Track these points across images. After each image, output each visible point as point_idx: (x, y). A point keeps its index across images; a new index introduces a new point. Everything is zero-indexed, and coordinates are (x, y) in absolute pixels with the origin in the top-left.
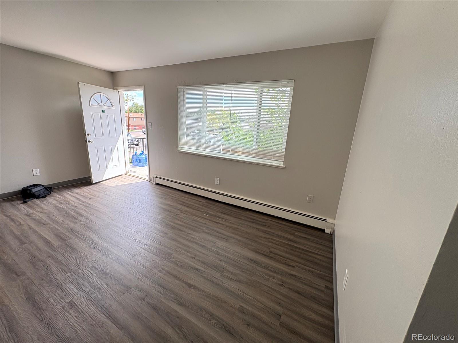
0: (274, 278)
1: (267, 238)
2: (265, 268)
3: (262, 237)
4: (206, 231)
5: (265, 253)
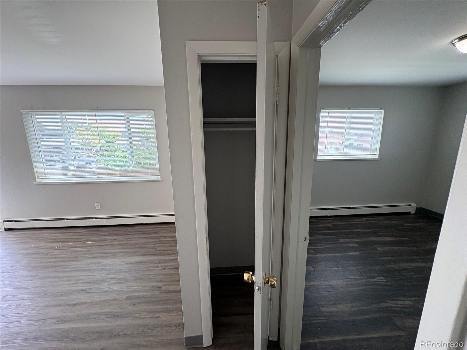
0: (158, 267)
1: (154, 242)
2: (151, 263)
3: (150, 243)
4: (90, 256)
5: (152, 253)
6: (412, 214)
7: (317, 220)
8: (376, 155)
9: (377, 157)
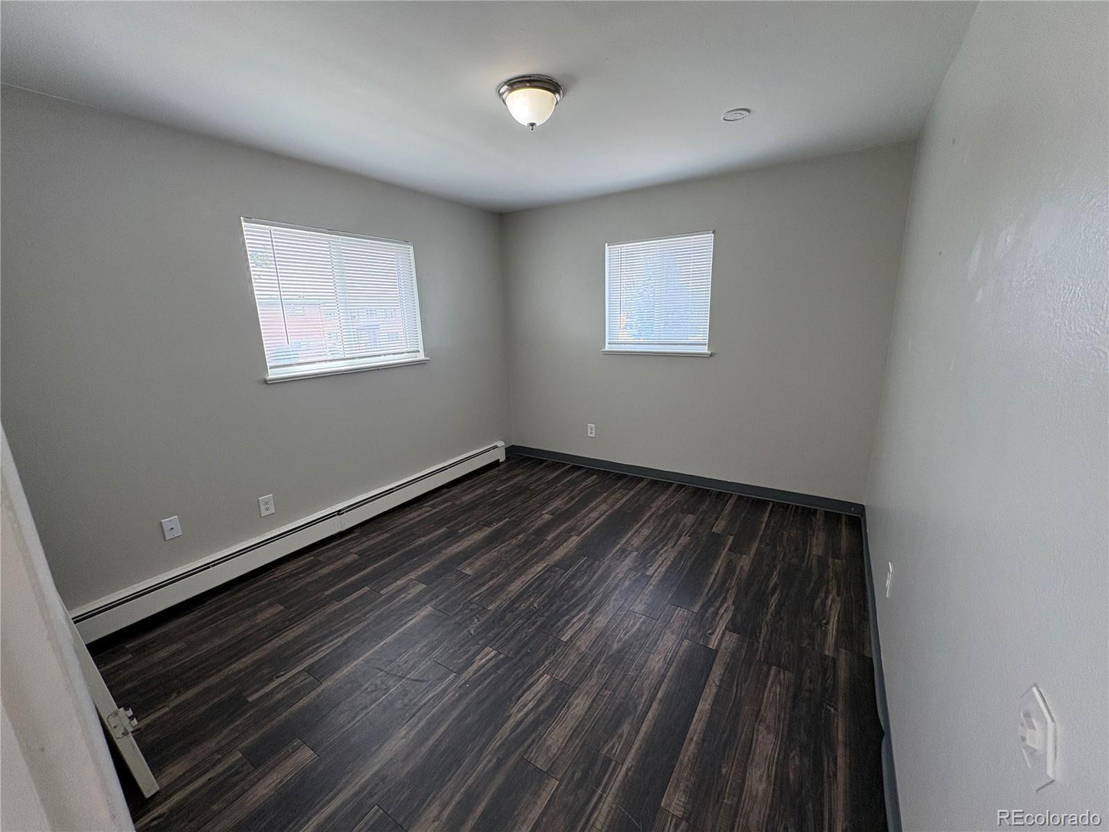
6: (503, 462)
7: (312, 558)
8: (418, 351)
9: (421, 356)
